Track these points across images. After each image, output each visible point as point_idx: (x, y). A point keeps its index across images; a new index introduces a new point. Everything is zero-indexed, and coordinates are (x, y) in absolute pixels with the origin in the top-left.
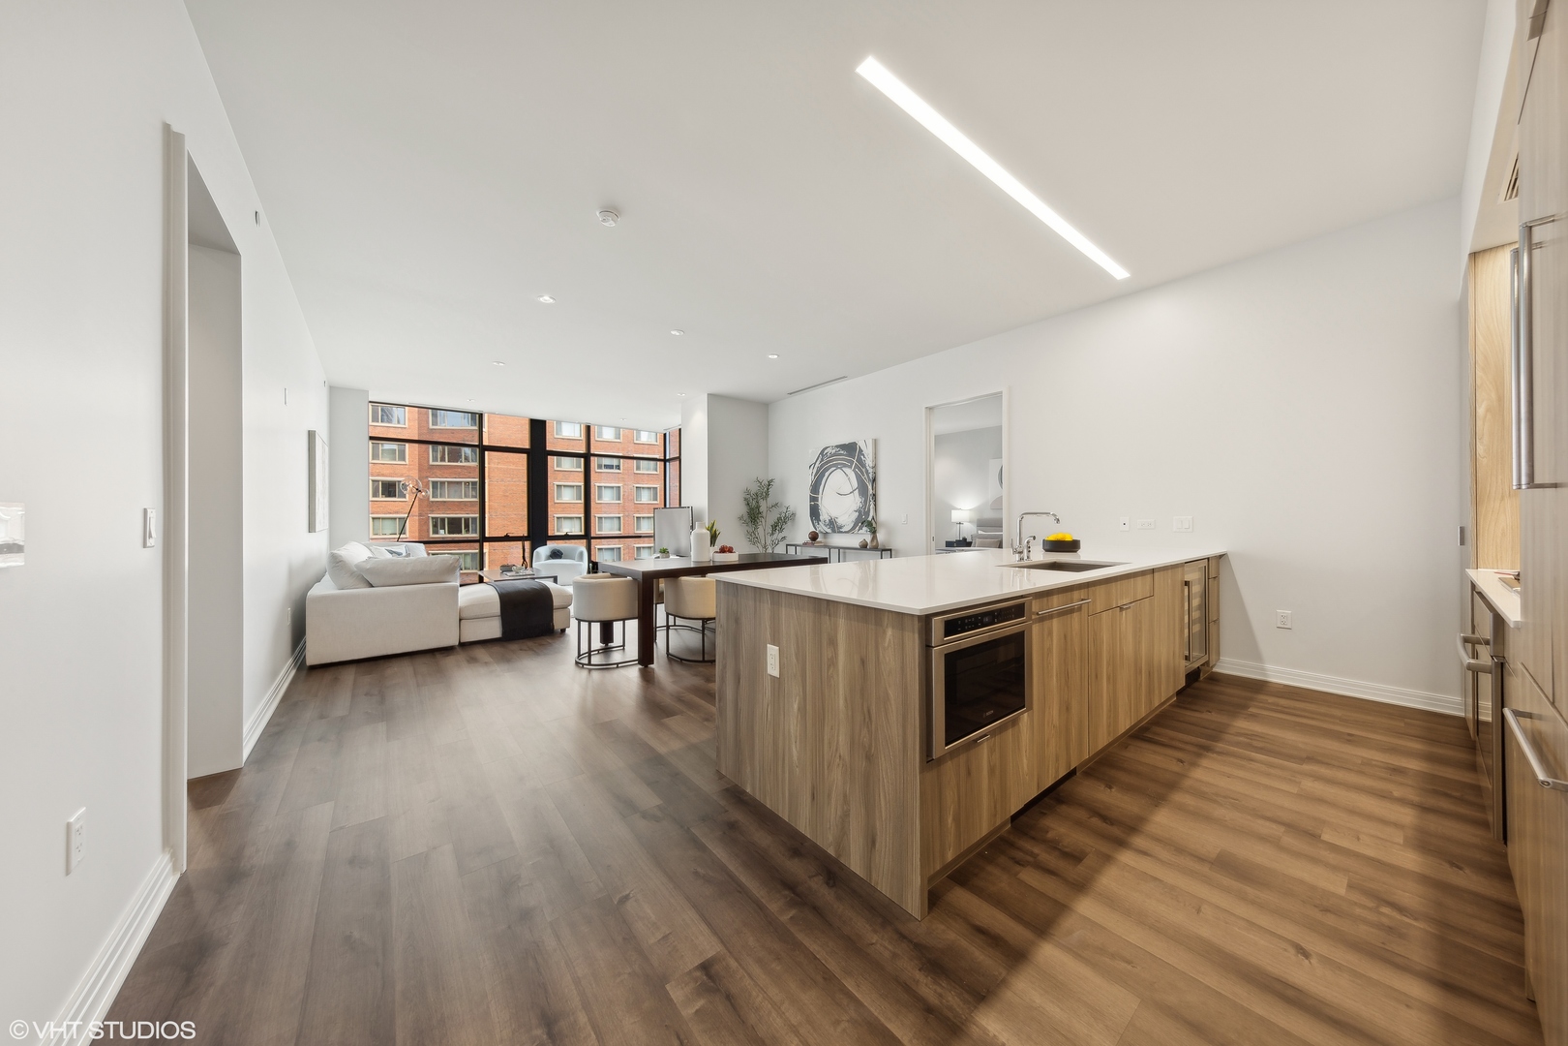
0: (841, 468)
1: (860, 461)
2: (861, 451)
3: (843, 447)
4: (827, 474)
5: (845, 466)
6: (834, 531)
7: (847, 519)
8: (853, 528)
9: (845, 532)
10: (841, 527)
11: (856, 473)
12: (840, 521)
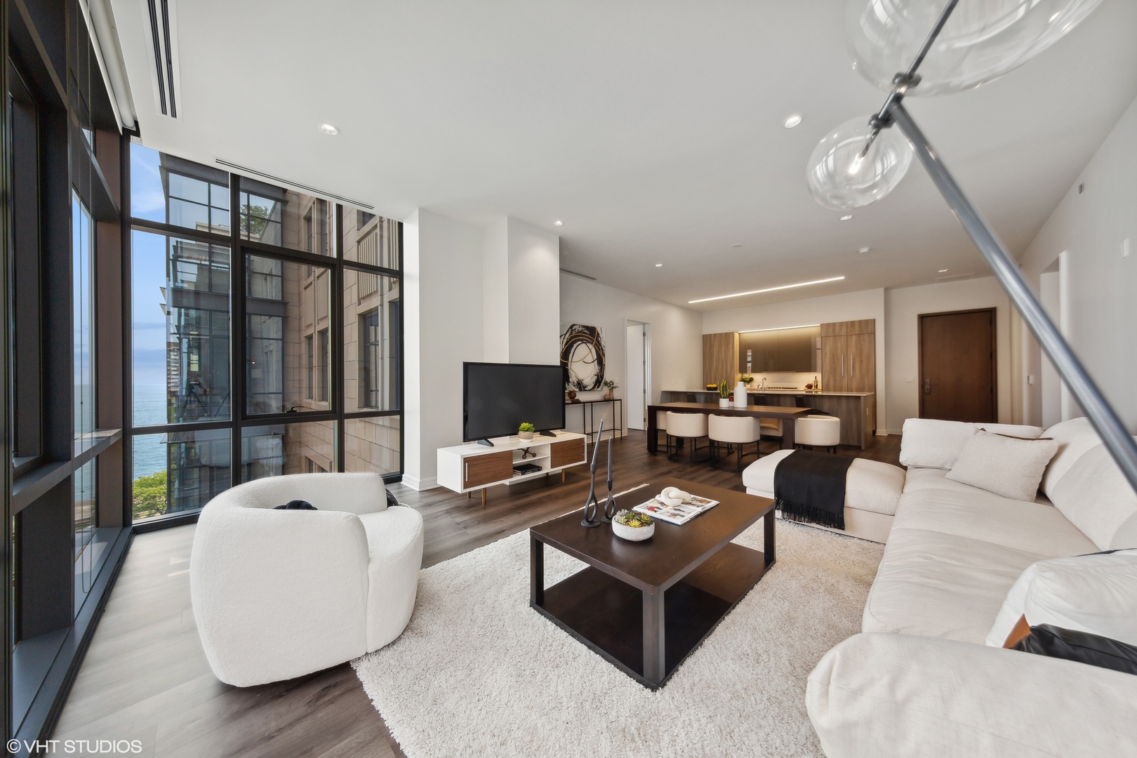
0: (585, 343)
1: (597, 340)
2: (598, 334)
3: (587, 328)
4: (575, 345)
5: (588, 342)
6: (580, 390)
7: (589, 380)
8: (594, 387)
9: (589, 390)
10: (585, 387)
11: (595, 349)
12: (586, 382)
